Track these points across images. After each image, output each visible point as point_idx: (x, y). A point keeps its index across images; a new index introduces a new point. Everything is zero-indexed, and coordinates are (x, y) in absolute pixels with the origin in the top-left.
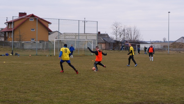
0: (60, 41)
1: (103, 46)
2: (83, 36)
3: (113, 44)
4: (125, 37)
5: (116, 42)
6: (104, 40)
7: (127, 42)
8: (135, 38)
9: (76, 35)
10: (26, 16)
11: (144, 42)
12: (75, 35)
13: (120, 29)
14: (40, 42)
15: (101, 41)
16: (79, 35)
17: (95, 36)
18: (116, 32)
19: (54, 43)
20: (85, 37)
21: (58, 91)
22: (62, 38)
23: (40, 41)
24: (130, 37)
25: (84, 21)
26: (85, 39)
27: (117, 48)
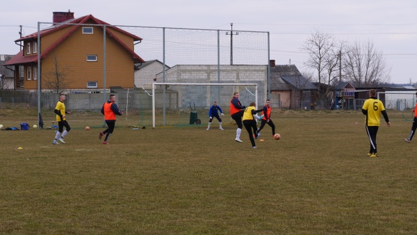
0: (167, 86)
1: (284, 98)
2: (228, 71)
3: (312, 93)
4: (343, 73)
5: (319, 88)
6: (287, 82)
7: (348, 86)
8: (372, 76)
9: (209, 70)
10: (72, 20)
11: (393, 85)
12: (206, 71)
13: (329, 52)
14: (112, 92)
15: (278, 86)
16: (219, 69)
17: (262, 71)
18: (318, 60)
19: (151, 94)
20: (235, 74)
21: (183, 230)
22: (171, 80)
23: (111, 88)
24: (356, 74)
25: (230, 33)
26: (235, 80)
27: (322, 102)
